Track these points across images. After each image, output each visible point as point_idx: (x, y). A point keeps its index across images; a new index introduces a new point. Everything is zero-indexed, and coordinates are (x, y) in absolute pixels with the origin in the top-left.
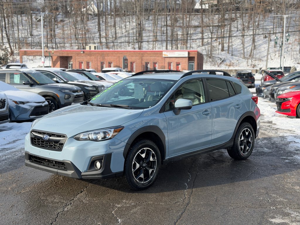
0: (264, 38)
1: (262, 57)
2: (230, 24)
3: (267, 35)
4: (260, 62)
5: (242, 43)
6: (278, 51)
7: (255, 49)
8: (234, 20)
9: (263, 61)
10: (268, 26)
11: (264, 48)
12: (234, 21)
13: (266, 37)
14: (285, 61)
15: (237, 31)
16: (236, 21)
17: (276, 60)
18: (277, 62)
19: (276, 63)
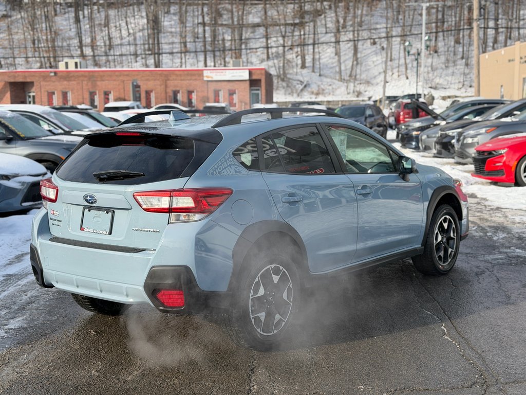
0: (371, 44)
1: (371, 79)
2: (314, 21)
3: (376, 40)
4: (368, 86)
5: (336, 54)
6: (396, 67)
7: (357, 64)
8: (320, 13)
9: (372, 84)
10: (377, 23)
11: (372, 62)
12: (321, 15)
13: (375, 43)
14: (410, 83)
15: (326, 33)
16: (323, 16)
17: (394, 82)
18: (397, 86)
19: (395, 87)
